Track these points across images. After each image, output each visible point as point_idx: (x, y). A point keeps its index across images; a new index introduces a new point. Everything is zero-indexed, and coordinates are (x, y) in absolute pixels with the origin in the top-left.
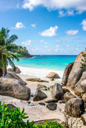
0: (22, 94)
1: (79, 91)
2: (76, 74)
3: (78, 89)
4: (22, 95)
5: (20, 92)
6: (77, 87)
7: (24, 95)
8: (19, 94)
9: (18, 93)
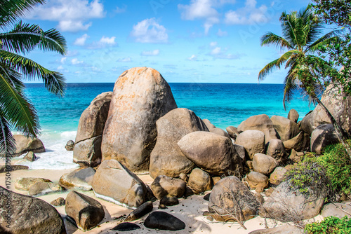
0: (39, 222)
1: (170, 169)
2: (135, 128)
3: (164, 163)
4: (42, 224)
5: (28, 217)
6: (159, 159)
7: (48, 223)
8: (27, 225)
9: (22, 222)
